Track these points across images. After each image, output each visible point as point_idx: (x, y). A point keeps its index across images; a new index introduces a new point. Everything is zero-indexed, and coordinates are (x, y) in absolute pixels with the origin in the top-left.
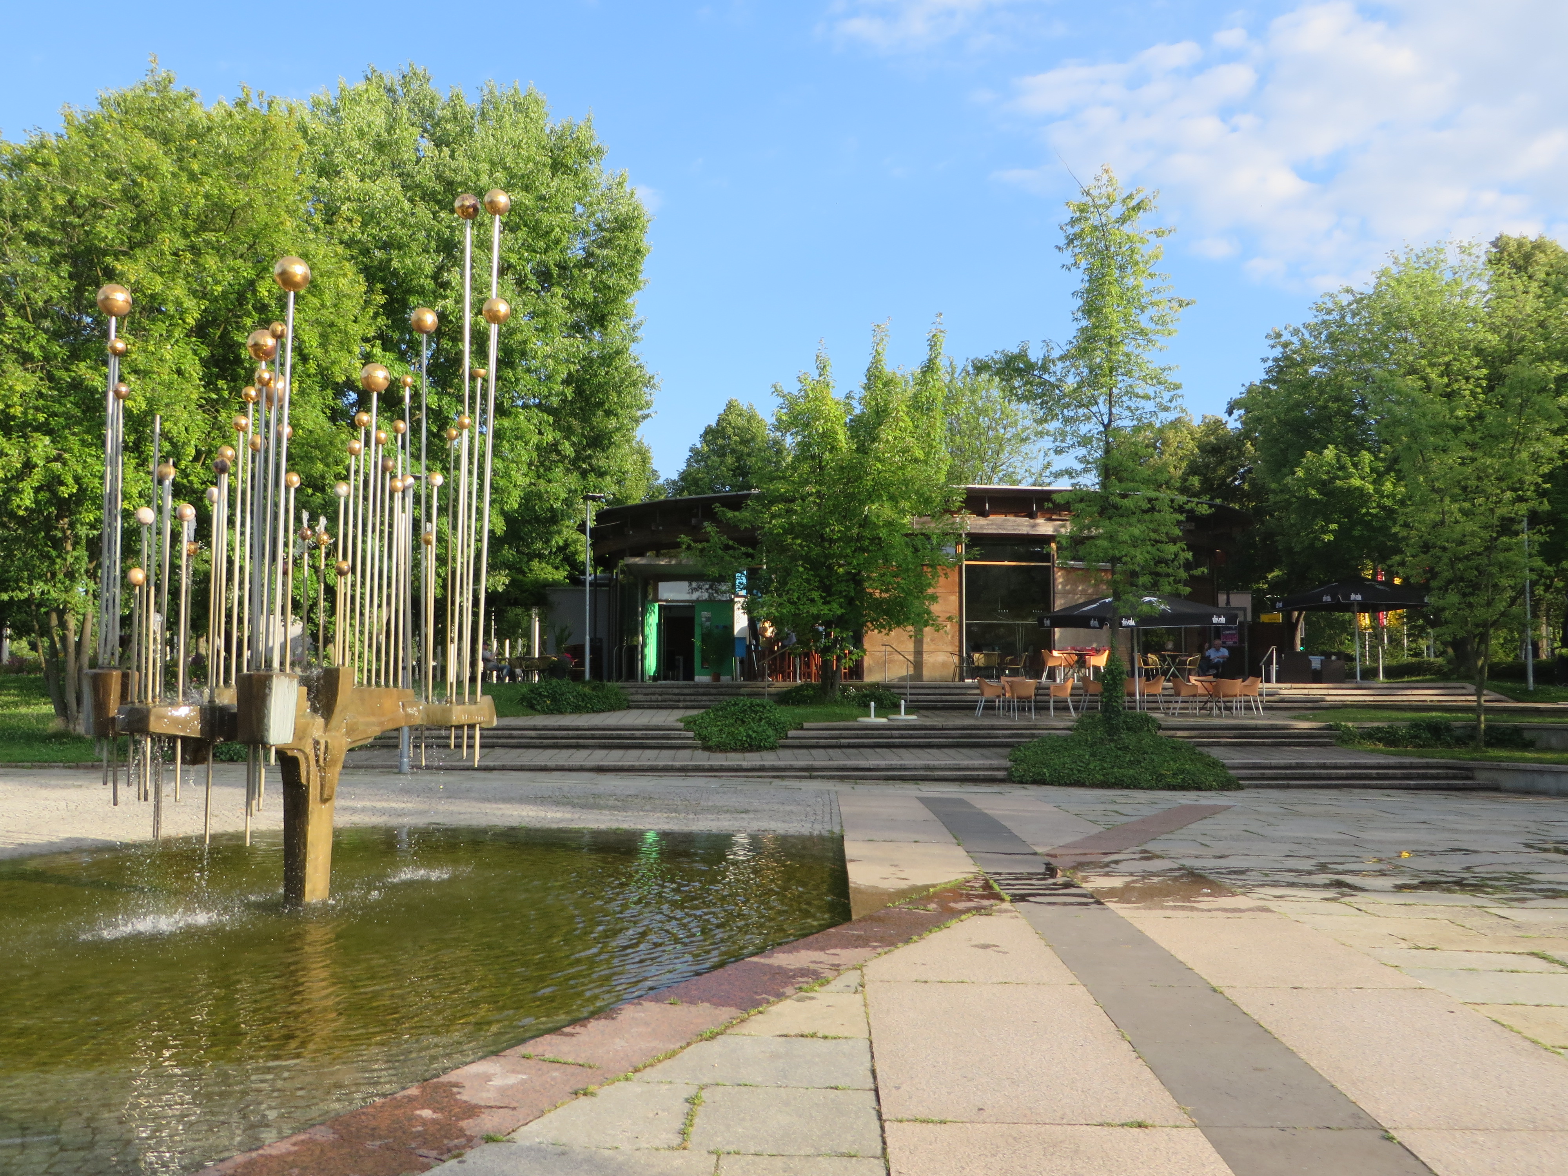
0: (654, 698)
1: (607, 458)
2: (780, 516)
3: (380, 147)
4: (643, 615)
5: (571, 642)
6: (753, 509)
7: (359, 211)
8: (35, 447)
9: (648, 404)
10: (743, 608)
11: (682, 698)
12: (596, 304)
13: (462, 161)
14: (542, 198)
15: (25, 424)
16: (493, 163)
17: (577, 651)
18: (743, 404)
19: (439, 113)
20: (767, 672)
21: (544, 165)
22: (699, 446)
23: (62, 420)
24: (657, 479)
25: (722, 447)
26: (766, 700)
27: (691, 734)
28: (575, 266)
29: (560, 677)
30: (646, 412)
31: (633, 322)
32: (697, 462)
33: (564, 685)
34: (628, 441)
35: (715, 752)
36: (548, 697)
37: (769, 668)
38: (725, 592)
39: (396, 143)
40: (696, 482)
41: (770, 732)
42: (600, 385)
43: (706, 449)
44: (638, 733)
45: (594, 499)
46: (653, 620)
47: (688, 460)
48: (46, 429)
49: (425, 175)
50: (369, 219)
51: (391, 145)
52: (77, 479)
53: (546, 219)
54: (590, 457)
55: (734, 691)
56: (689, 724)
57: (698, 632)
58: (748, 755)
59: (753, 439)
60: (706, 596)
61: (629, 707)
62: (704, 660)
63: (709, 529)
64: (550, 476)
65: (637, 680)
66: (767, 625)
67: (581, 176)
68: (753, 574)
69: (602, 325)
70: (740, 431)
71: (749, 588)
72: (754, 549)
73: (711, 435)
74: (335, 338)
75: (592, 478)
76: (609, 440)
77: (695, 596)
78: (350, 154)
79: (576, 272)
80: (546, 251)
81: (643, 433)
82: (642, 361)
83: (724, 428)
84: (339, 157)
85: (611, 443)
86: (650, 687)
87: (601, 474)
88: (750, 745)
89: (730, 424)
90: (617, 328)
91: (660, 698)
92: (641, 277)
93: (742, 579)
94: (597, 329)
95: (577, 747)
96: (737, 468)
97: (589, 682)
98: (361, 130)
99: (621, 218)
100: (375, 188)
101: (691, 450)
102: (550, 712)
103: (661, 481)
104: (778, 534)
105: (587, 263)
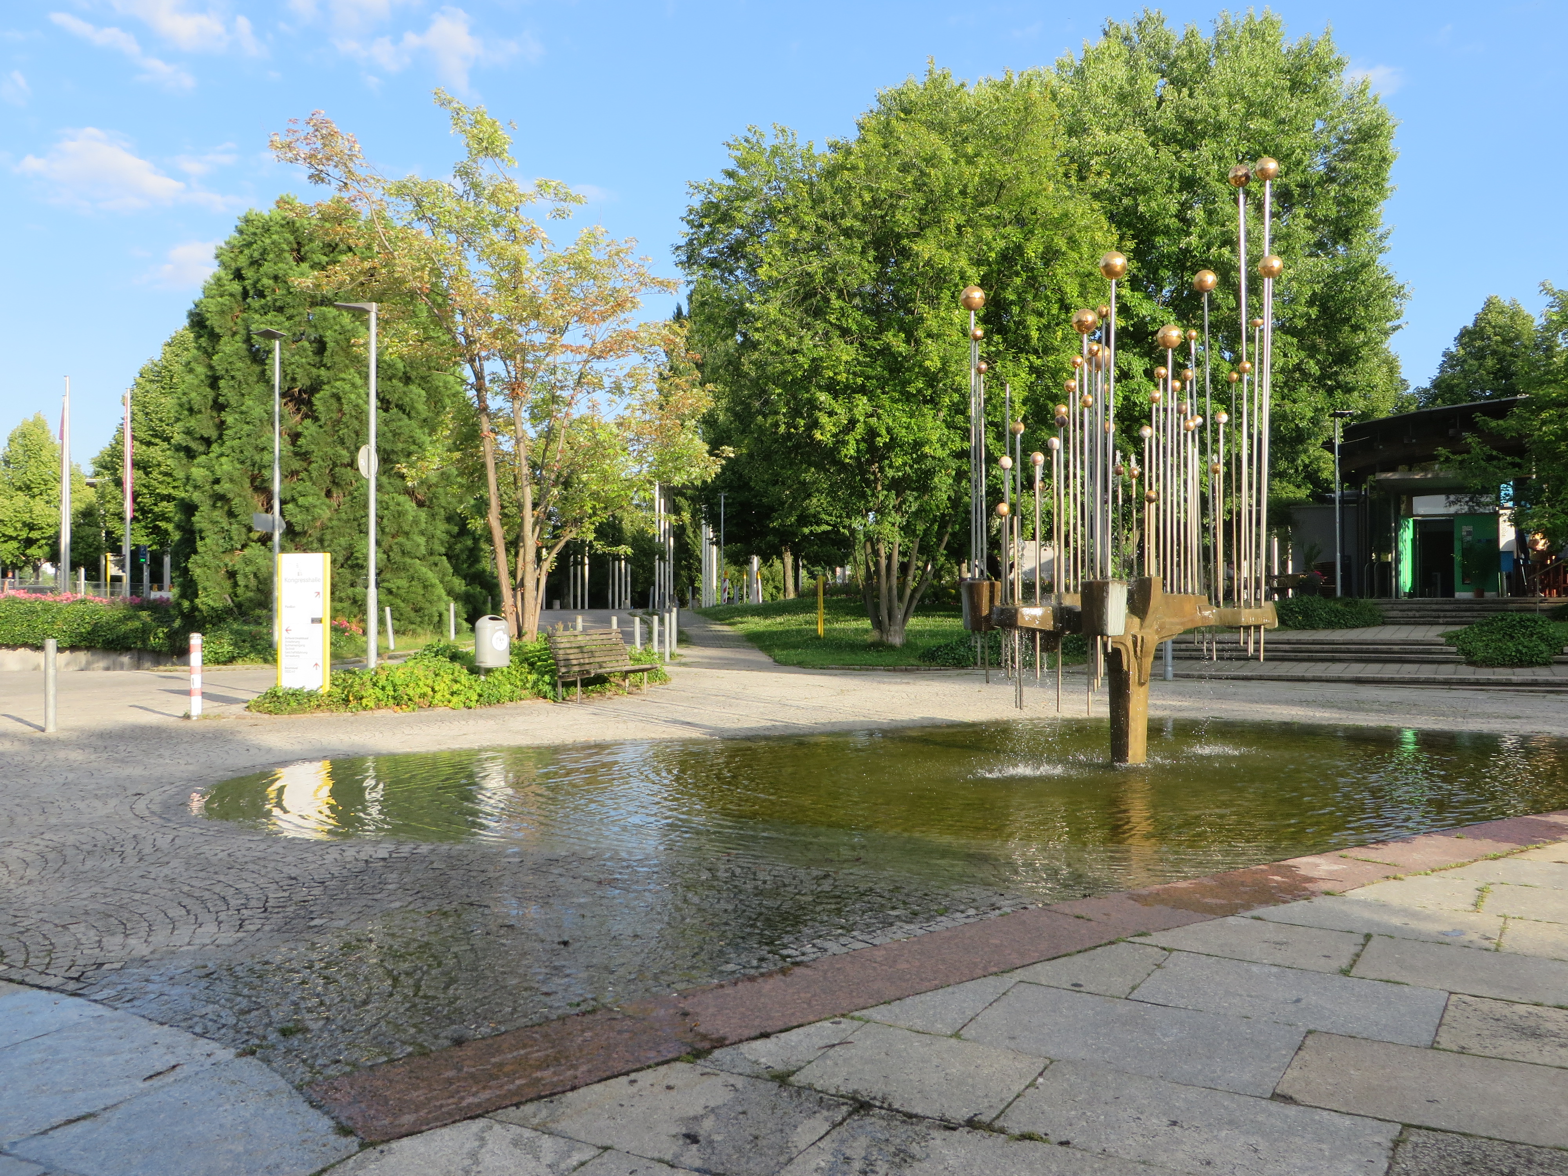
0: (1411, 614)
1: (1355, 373)
2: (1551, 422)
3: (1122, 98)
4: (1397, 531)
5: (1320, 560)
6: (1520, 417)
7: (1108, 164)
8: (857, 405)
9: (1398, 315)
10: (1510, 520)
11: (1442, 614)
12: (1339, 219)
13: (1202, 100)
14: (1282, 122)
15: (847, 387)
16: (1231, 96)
17: (1328, 569)
18: (1505, 300)
19: (1174, 52)
20: (1539, 587)
21: (1283, 88)
22: (1453, 349)
23: (874, 381)
24: (1406, 389)
25: (1482, 349)
26: (1537, 615)
27: (1454, 649)
28: (1318, 184)
29: (1312, 594)
30: (1396, 323)
31: (1379, 231)
32: (1452, 367)
33: (1316, 601)
34: (1376, 354)
35: (1481, 666)
36: (1299, 613)
37: (1542, 582)
38: (1488, 504)
39: (1138, 93)
40: (1450, 388)
41: (1543, 647)
42: (1346, 301)
43: (1462, 352)
44: (1396, 648)
45: (1342, 416)
46: (1407, 535)
47: (1441, 366)
48: (862, 390)
49: (1166, 119)
50: (1117, 169)
51: (1133, 96)
52: (889, 430)
53: (1286, 142)
54: (1336, 373)
55: (1500, 606)
56: (1451, 639)
57: (1457, 546)
58: (1518, 670)
59: (1517, 337)
60: (1466, 509)
61: (1384, 624)
62: (1465, 576)
63: (1469, 440)
64: (1295, 396)
65: (1391, 595)
66: (1538, 537)
67: (1321, 92)
68: (1520, 485)
69: (1347, 240)
70: (1500, 330)
71: (1516, 500)
72: (1521, 458)
73: (1466, 336)
74: (1092, 286)
75: (1339, 394)
76: (1356, 355)
77: (1452, 510)
78: (1096, 111)
79: (1318, 190)
80: (1287, 174)
81: (1393, 345)
82: (1390, 271)
83: (1482, 329)
84: (1087, 116)
85: (1358, 358)
86: (1406, 603)
87: (1348, 390)
88: (1521, 661)
89: (1489, 323)
90: (1362, 242)
91: (1417, 614)
92: (1387, 185)
93: (1507, 490)
94: (1342, 242)
95: (1333, 660)
96: (1499, 370)
97: (1341, 598)
98: (1105, 86)
99: (1364, 128)
100: (1119, 139)
101: (1445, 354)
102: (1302, 627)
103: (1411, 390)
104: (1550, 442)
105: (1330, 178)
